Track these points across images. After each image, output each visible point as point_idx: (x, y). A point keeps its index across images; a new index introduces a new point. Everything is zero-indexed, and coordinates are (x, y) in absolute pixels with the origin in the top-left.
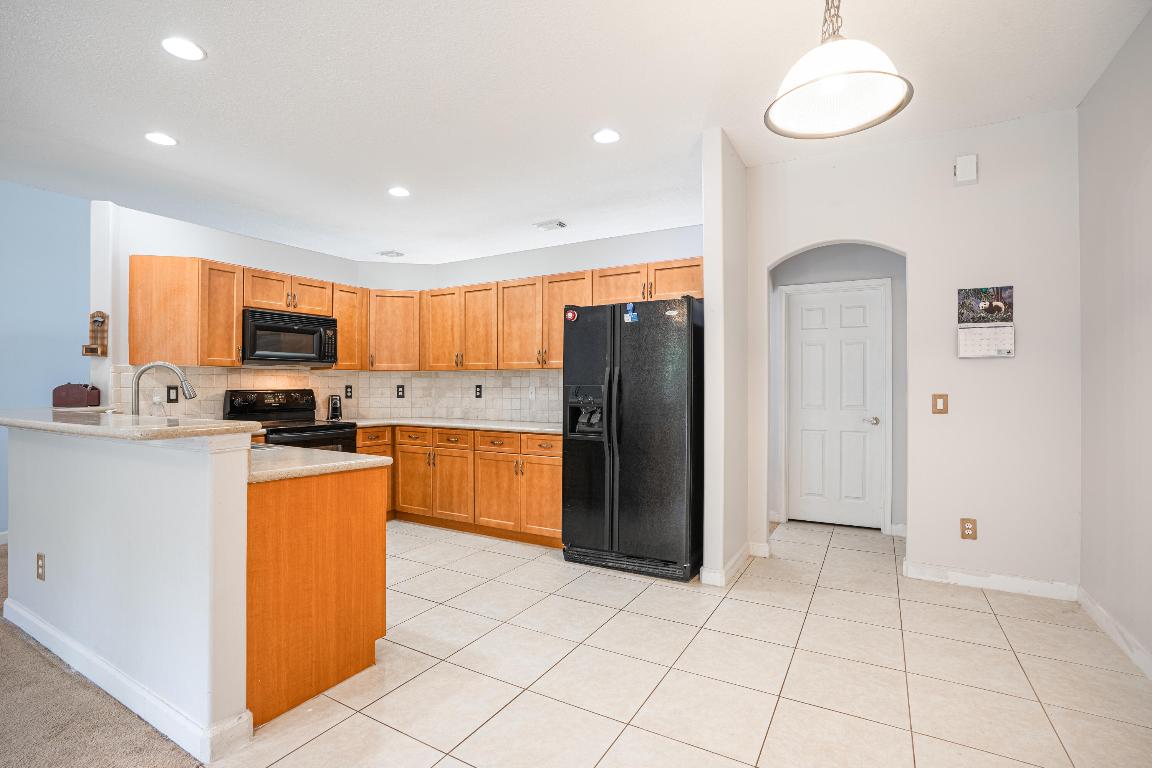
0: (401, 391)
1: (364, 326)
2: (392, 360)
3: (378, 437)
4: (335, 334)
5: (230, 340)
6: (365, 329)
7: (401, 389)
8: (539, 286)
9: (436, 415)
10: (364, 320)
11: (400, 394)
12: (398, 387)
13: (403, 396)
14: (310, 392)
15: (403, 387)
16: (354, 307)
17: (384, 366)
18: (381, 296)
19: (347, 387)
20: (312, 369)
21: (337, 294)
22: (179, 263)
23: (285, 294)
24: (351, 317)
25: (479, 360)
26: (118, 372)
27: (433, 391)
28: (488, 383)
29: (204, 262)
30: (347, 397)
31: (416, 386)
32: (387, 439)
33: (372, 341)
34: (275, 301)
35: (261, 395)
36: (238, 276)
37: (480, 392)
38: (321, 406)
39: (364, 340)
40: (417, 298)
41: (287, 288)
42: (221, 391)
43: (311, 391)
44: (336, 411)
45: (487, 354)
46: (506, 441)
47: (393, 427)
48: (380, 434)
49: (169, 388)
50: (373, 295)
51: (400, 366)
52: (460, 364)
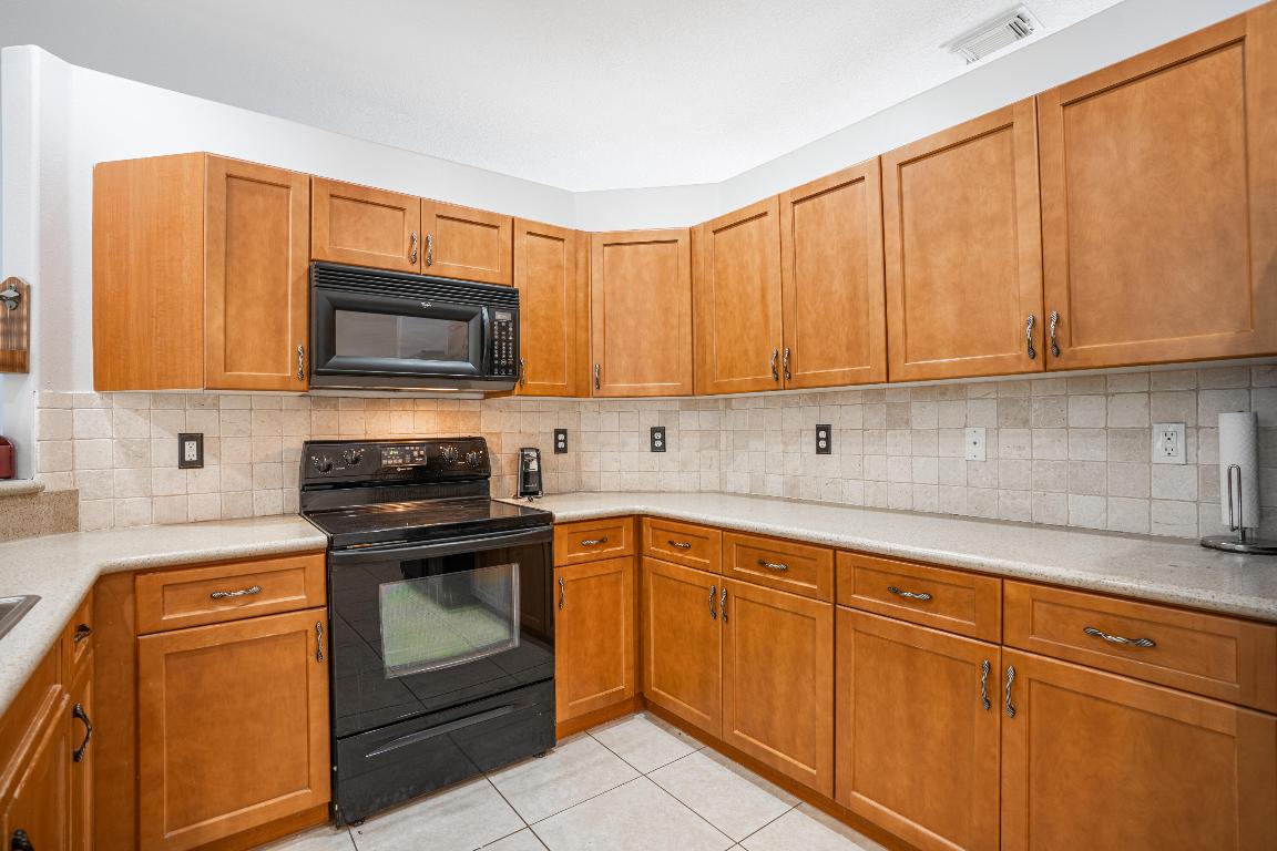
0: (658, 439)
1: (580, 305)
2: (637, 375)
3: (602, 541)
4: (515, 320)
5: (279, 330)
6: (581, 314)
7: (658, 435)
8: (1023, 128)
9: (730, 488)
10: (581, 295)
11: (658, 444)
12: (654, 430)
13: (663, 449)
14: (477, 443)
15: (662, 430)
16: (560, 267)
17: (622, 386)
18: (616, 243)
19: (558, 432)
20: (488, 395)
21: (522, 241)
22: (169, 166)
23: (407, 236)
24: (553, 289)
25: (833, 362)
26: (59, 408)
27: (723, 439)
28: (845, 417)
29: (214, 160)
30: (558, 450)
31: (688, 427)
32: (624, 546)
33: (597, 338)
34: (384, 250)
35: (373, 448)
36: (298, 195)
37: (828, 439)
38: (506, 470)
39: (581, 336)
40: (684, 241)
41: (410, 228)
42: (295, 444)
43: (482, 440)
44: (530, 483)
47: (638, 519)
48: (607, 534)
49: (184, 438)
50: (597, 244)
51: (653, 386)
52: (784, 375)
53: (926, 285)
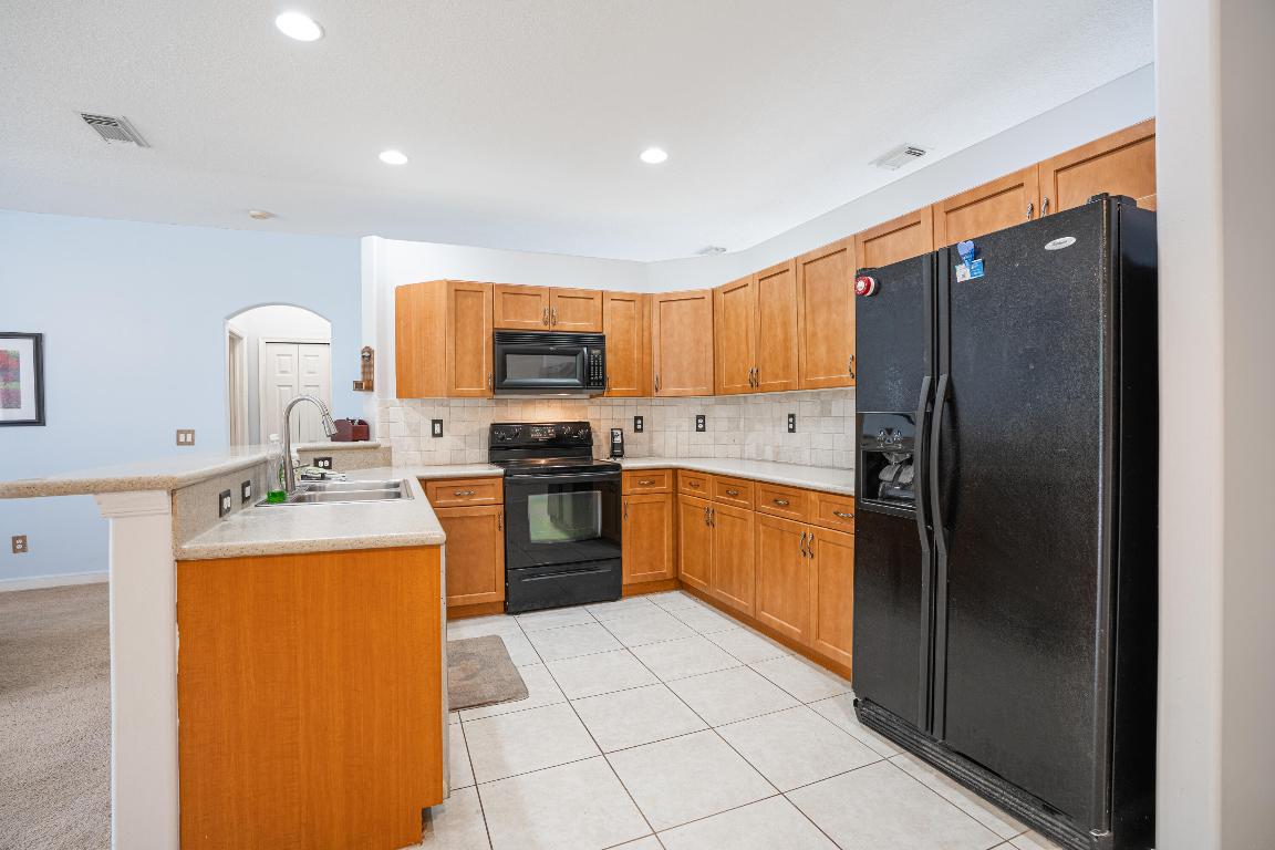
0: (701, 423)
1: (645, 341)
2: (681, 383)
3: (652, 483)
4: (603, 353)
5: (480, 367)
6: (645, 347)
7: (700, 421)
8: (850, 251)
9: (746, 455)
10: (646, 334)
11: (701, 426)
12: (698, 417)
13: (703, 430)
14: (585, 425)
15: (703, 417)
16: (632, 318)
17: (671, 390)
18: (667, 300)
19: (636, 418)
20: (592, 397)
21: (608, 305)
22: (429, 286)
23: (542, 310)
24: (628, 331)
25: (776, 377)
26: (385, 407)
27: (742, 423)
29: (449, 283)
30: (636, 430)
31: (720, 415)
32: (667, 486)
33: (656, 361)
34: (531, 320)
35: (527, 427)
36: (487, 295)
37: (793, 423)
38: (604, 442)
39: (647, 359)
40: (709, 298)
41: (543, 304)
42: (487, 425)
43: (588, 423)
44: (617, 450)
45: (786, 367)
46: (792, 500)
47: (675, 471)
48: (656, 478)
49: (434, 422)
50: (656, 302)
51: (690, 390)
52: (755, 385)
53: (814, 334)
